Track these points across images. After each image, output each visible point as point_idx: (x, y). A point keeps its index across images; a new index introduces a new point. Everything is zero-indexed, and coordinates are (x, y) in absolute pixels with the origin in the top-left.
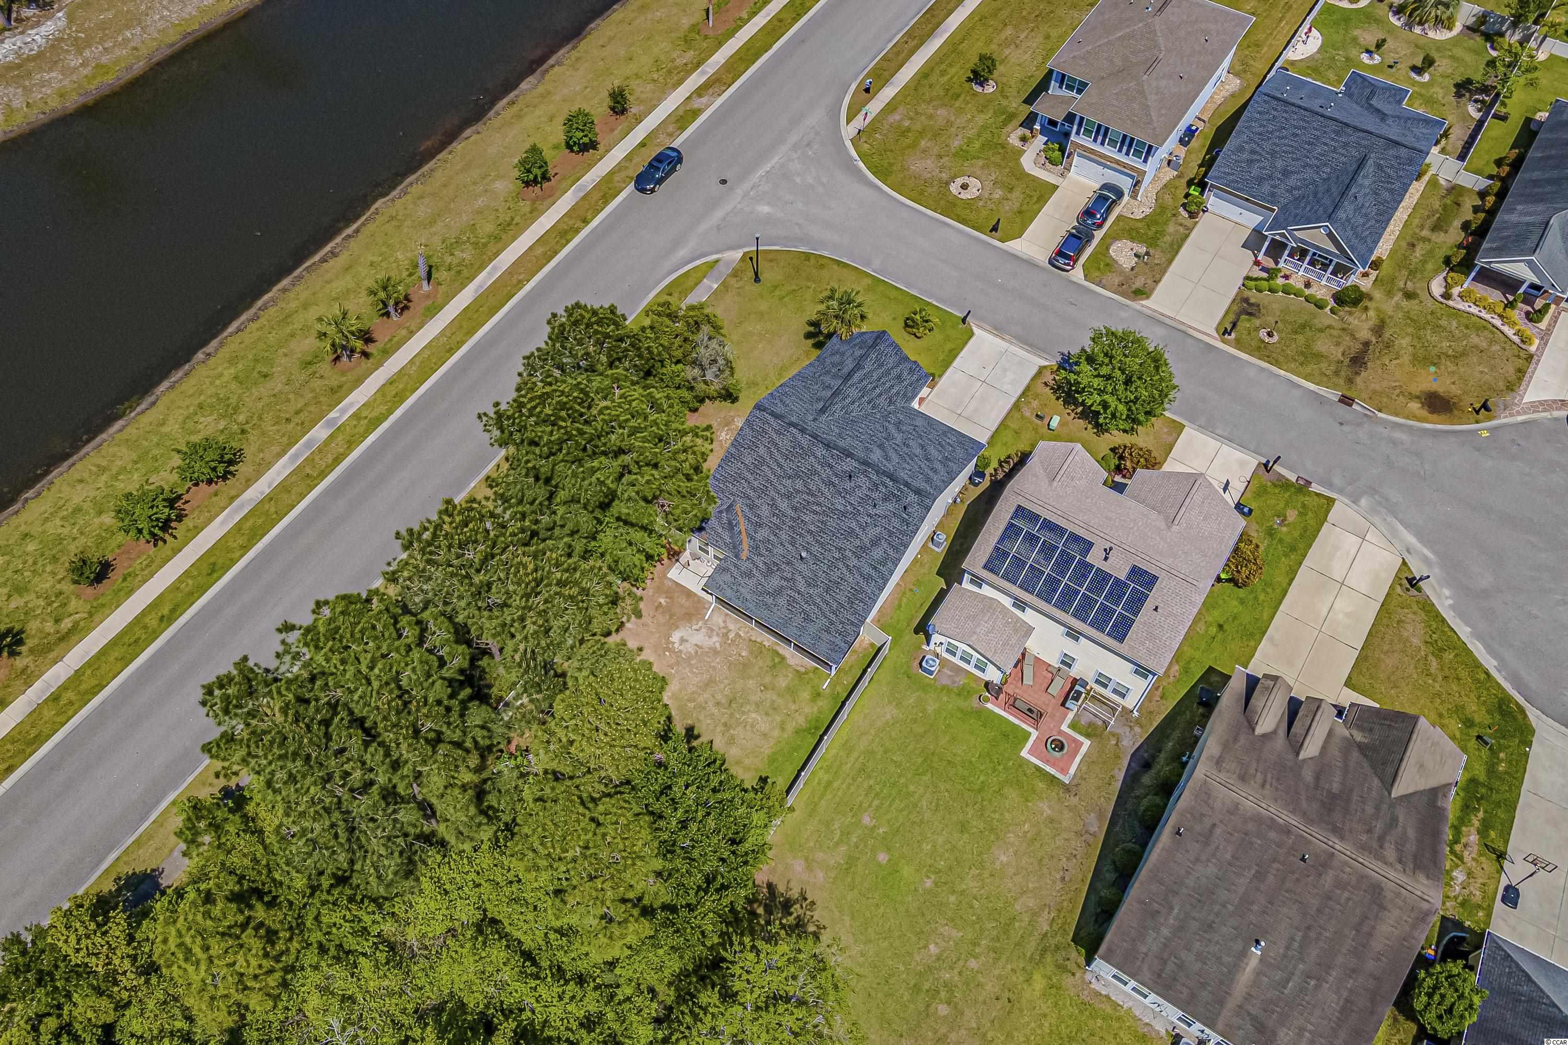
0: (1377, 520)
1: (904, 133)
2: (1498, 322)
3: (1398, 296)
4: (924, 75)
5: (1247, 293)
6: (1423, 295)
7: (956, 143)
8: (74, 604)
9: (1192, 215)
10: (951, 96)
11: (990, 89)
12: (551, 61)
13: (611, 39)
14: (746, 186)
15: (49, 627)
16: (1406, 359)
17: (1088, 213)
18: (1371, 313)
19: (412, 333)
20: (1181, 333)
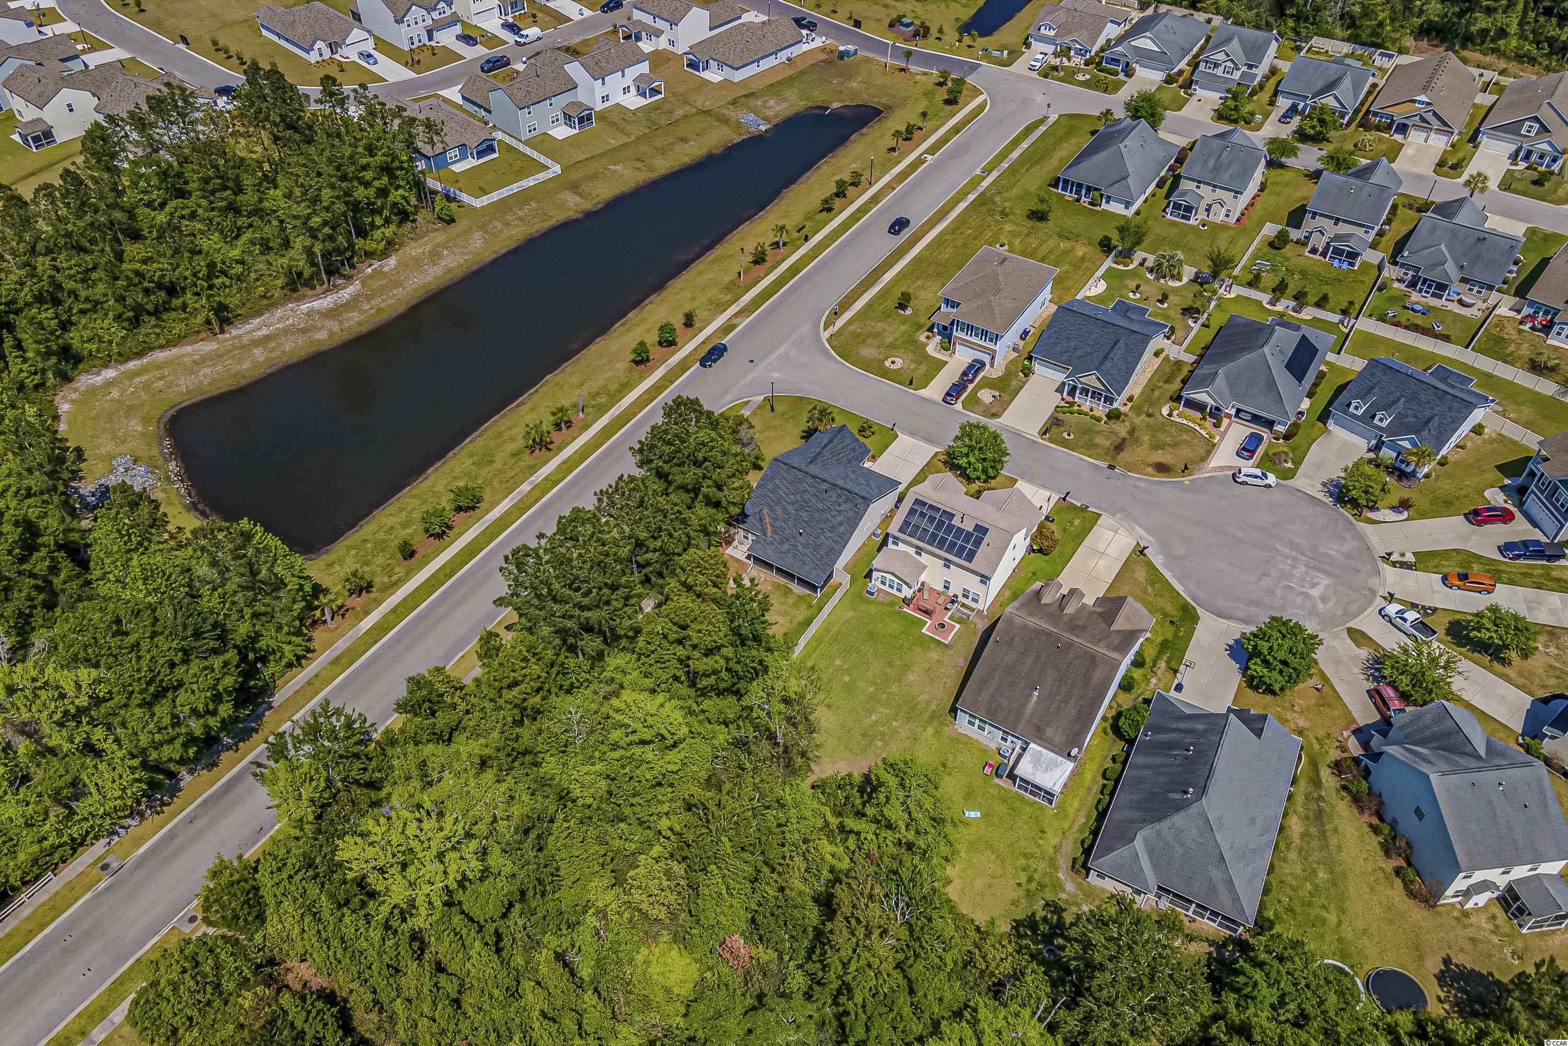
0: (1125, 524)
1: (859, 335)
2: (1198, 428)
3: (1143, 416)
4: (869, 305)
5: (1057, 415)
6: (1158, 415)
7: (889, 340)
8: (397, 569)
9: (1026, 375)
10: (886, 316)
11: (909, 312)
12: (646, 302)
13: (682, 289)
14: (764, 364)
15: (386, 579)
16: (1146, 446)
17: (965, 374)
18: (1127, 424)
19: (575, 439)
20: (1018, 435)
